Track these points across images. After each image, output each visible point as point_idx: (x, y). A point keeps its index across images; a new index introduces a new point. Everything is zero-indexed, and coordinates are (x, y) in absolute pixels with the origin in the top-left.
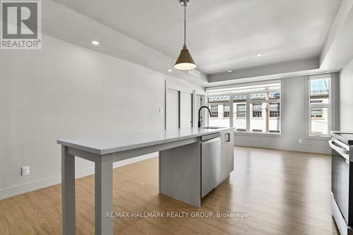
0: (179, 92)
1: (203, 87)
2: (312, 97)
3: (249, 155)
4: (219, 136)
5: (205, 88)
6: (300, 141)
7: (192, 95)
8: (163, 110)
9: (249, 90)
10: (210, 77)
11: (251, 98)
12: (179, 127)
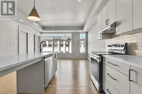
0: (27, 33)
1: (40, 32)
2: (81, 40)
3: (60, 62)
4: (52, 56)
5: (41, 33)
6: (77, 55)
7: (34, 36)
8: (16, 43)
9: (60, 36)
10: (44, 28)
11: (61, 39)
12: (27, 52)
